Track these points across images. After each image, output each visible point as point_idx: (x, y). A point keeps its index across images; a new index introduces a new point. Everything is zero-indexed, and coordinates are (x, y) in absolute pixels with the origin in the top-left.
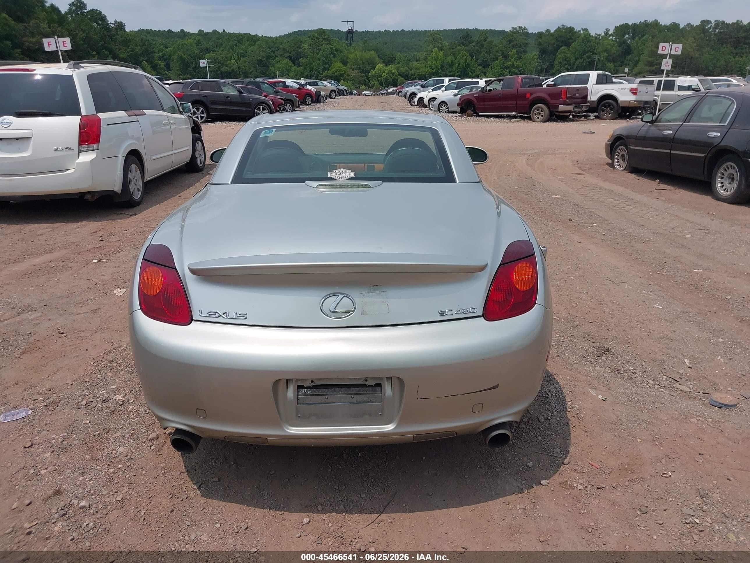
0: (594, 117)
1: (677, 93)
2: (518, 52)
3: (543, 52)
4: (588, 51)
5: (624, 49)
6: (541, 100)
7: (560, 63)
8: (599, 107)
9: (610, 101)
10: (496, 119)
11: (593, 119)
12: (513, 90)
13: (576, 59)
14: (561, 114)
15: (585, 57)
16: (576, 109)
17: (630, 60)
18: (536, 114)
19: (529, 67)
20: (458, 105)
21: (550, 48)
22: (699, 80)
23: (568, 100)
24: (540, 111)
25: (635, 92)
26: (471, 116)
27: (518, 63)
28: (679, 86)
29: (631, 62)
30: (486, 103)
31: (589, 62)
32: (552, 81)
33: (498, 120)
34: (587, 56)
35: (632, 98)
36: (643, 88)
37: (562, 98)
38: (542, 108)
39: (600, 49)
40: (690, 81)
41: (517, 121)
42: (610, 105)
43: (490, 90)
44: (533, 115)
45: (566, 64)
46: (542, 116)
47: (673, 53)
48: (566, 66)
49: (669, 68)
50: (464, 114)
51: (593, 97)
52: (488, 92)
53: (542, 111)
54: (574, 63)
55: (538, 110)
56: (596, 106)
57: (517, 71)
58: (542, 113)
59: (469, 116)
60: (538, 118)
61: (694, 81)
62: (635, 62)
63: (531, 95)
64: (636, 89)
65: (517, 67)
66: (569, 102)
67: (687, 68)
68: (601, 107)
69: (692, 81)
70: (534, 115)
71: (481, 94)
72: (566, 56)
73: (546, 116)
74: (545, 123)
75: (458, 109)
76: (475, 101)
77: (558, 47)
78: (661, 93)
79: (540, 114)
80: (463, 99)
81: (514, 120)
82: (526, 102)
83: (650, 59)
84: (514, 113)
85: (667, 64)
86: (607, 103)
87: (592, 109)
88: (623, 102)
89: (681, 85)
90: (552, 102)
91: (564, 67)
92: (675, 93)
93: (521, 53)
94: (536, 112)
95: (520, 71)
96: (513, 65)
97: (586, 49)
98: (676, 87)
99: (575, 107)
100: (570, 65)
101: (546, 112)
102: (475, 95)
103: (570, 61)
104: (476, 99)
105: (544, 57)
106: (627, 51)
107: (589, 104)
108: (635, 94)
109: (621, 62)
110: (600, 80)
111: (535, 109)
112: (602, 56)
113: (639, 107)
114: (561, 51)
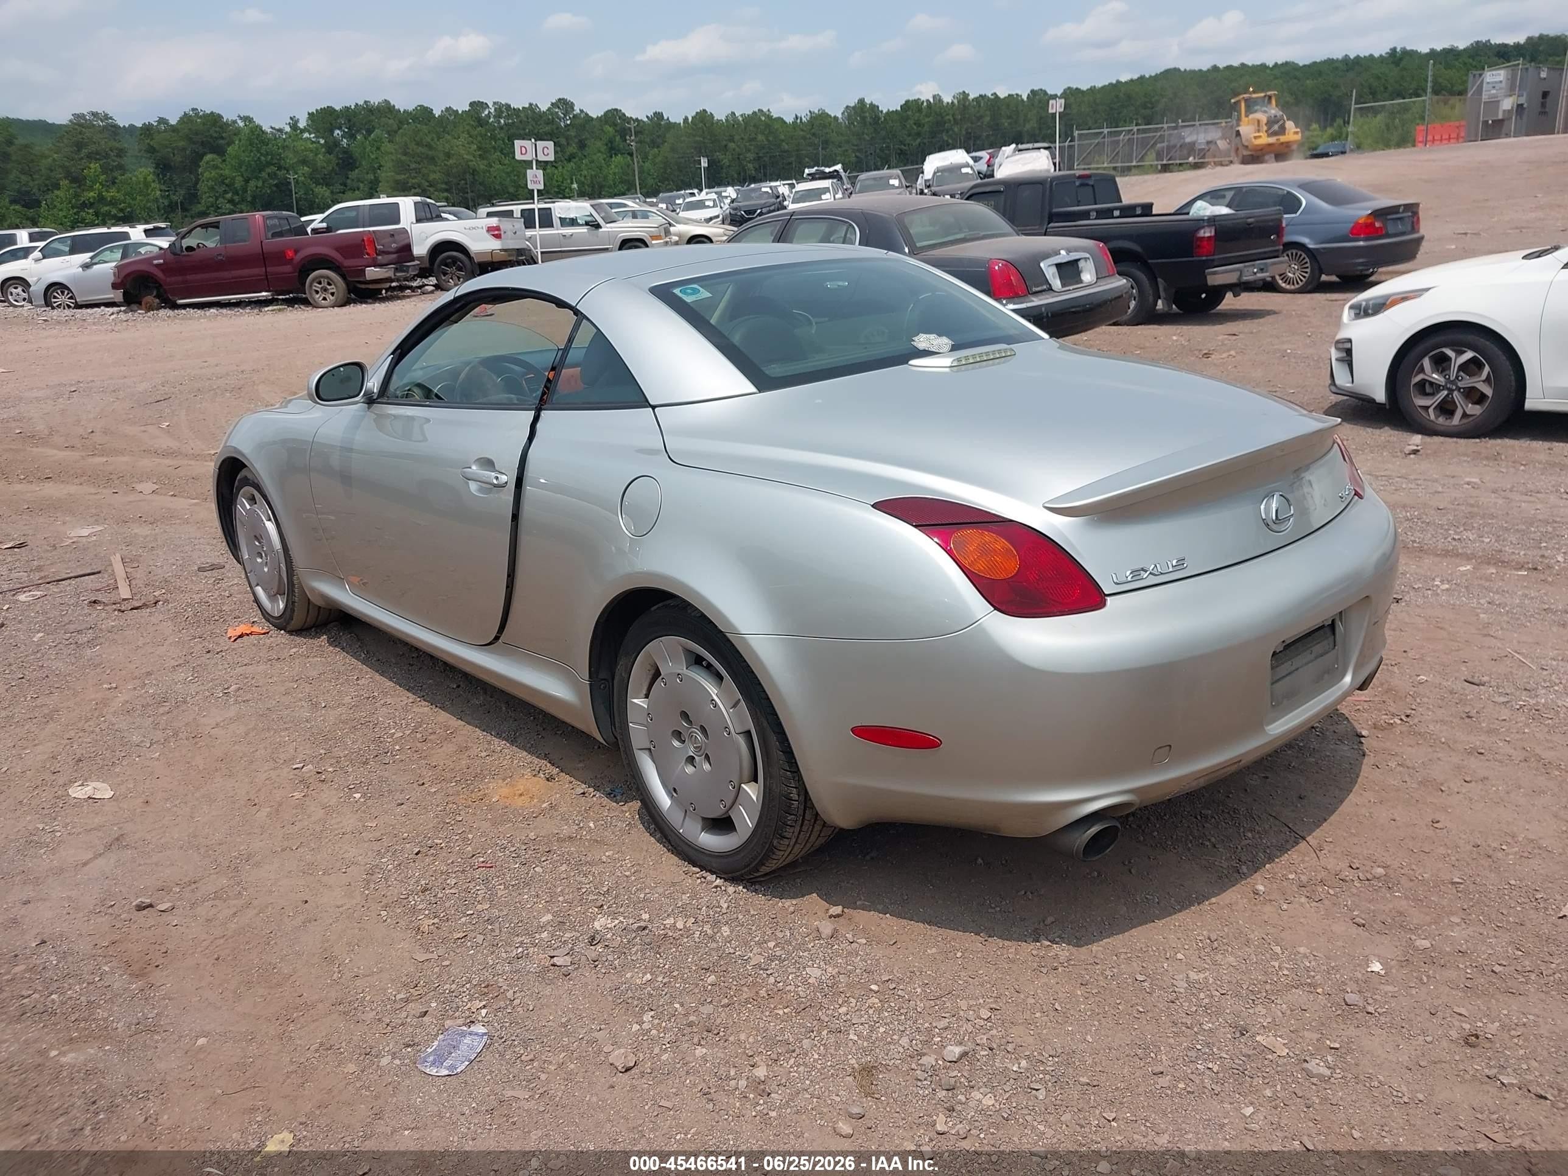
0: (432, 288)
1: (560, 232)
2: (105, 170)
3: (164, 168)
4: (269, 164)
5: (341, 159)
6: (323, 262)
7: (212, 188)
8: (436, 265)
9: (455, 254)
10: (224, 311)
11: (432, 292)
12: (248, 244)
13: (247, 181)
14: (371, 286)
15: (264, 175)
16: (398, 274)
17: (359, 180)
18: (317, 292)
19: (141, 201)
20: (115, 286)
21: (178, 158)
22: (592, 206)
23: (380, 257)
24: (324, 284)
25: (496, 232)
26: (158, 309)
27: (111, 194)
28: (560, 218)
29: (361, 185)
30: (189, 277)
31: (276, 185)
32: (322, 221)
33: (229, 312)
34: (269, 174)
35: (494, 245)
36: (506, 225)
37: (368, 254)
38: (328, 278)
39: (290, 159)
40: (577, 208)
41: (280, 310)
42: (455, 260)
43: (190, 249)
44: (311, 294)
45: (225, 192)
46: (333, 294)
47: (541, 158)
48: (229, 196)
49: (541, 187)
50: (134, 307)
51: (421, 249)
52: (185, 253)
53: (329, 284)
54: (245, 191)
55: (320, 283)
56: (428, 265)
57: (114, 211)
58: (332, 289)
59: (149, 308)
60: (325, 299)
61: (585, 208)
62: (371, 183)
63: (296, 252)
64: (498, 228)
65: (113, 203)
66: (384, 262)
67: (472, 192)
68: (439, 266)
69: (580, 208)
70: (314, 293)
71: (170, 256)
72: (222, 175)
73: (341, 295)
74: (344, 309)
75: (118, 295)
76: (160, 274)
77: (199, 157)
78: (537, 232)
79: (326, 290)
80: (123, 274)
81: (270, 308)
82: (288, 268)
83: (399, 177)
84: (264, 294)
85: (535, 179)
86: (449, 257)
87: (424, 273)
88: (478, 254)
89: (563, 216)
90: (348, 263)
91: (224, 198)
92: (556, 232)
93: (112, 170)
94: (317, 286)
95: (121, 210)
96: (101, 199)
97: (263, 158)
98: (556, 222)
99: (396, 269)
100: (236, 193)
101: (338, 285)
102: (156, 262)
103: (233, 184)
104: (162, 271)
105: (171, 179)
106: (348, 162)
107: (417, 262)
108: (498, 237)
109: (341, 184)
110: (425, 215)
111: (313, 280)
112: (300, 172)
113: (510, 261)
114: (207, 163)
